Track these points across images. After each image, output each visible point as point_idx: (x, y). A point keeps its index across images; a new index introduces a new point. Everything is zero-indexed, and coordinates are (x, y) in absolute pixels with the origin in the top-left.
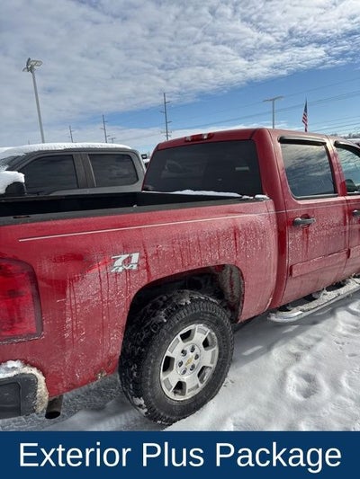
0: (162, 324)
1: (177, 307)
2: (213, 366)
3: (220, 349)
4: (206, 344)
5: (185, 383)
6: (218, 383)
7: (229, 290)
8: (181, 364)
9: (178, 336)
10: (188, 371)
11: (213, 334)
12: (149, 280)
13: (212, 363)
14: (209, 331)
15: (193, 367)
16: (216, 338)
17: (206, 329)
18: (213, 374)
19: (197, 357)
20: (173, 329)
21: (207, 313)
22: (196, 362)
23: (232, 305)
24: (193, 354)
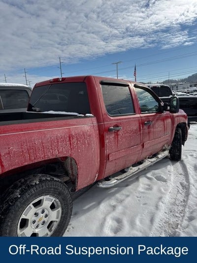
0: (17, 199)
1: (28, 187)
2: (58, 220)
3: (62, 209)
4: (53, 207)
5: (38, 234)
6: (62, 230)
7: (70, 172)
8: (34, 222)
9: (31, 205)
10: (40, 226)
11: (57, 200)
12: (2, 171)
13: (57, 218)
14: (54, 199)
15: (44, 223)
16: (59, 203)
17: (52, 198)
18: (59, 225)
19: (46, 216)
20: (25, 201)
21: (51, 188)
22: (46, 219)
23: (73, 180)
24: (44, 215)
